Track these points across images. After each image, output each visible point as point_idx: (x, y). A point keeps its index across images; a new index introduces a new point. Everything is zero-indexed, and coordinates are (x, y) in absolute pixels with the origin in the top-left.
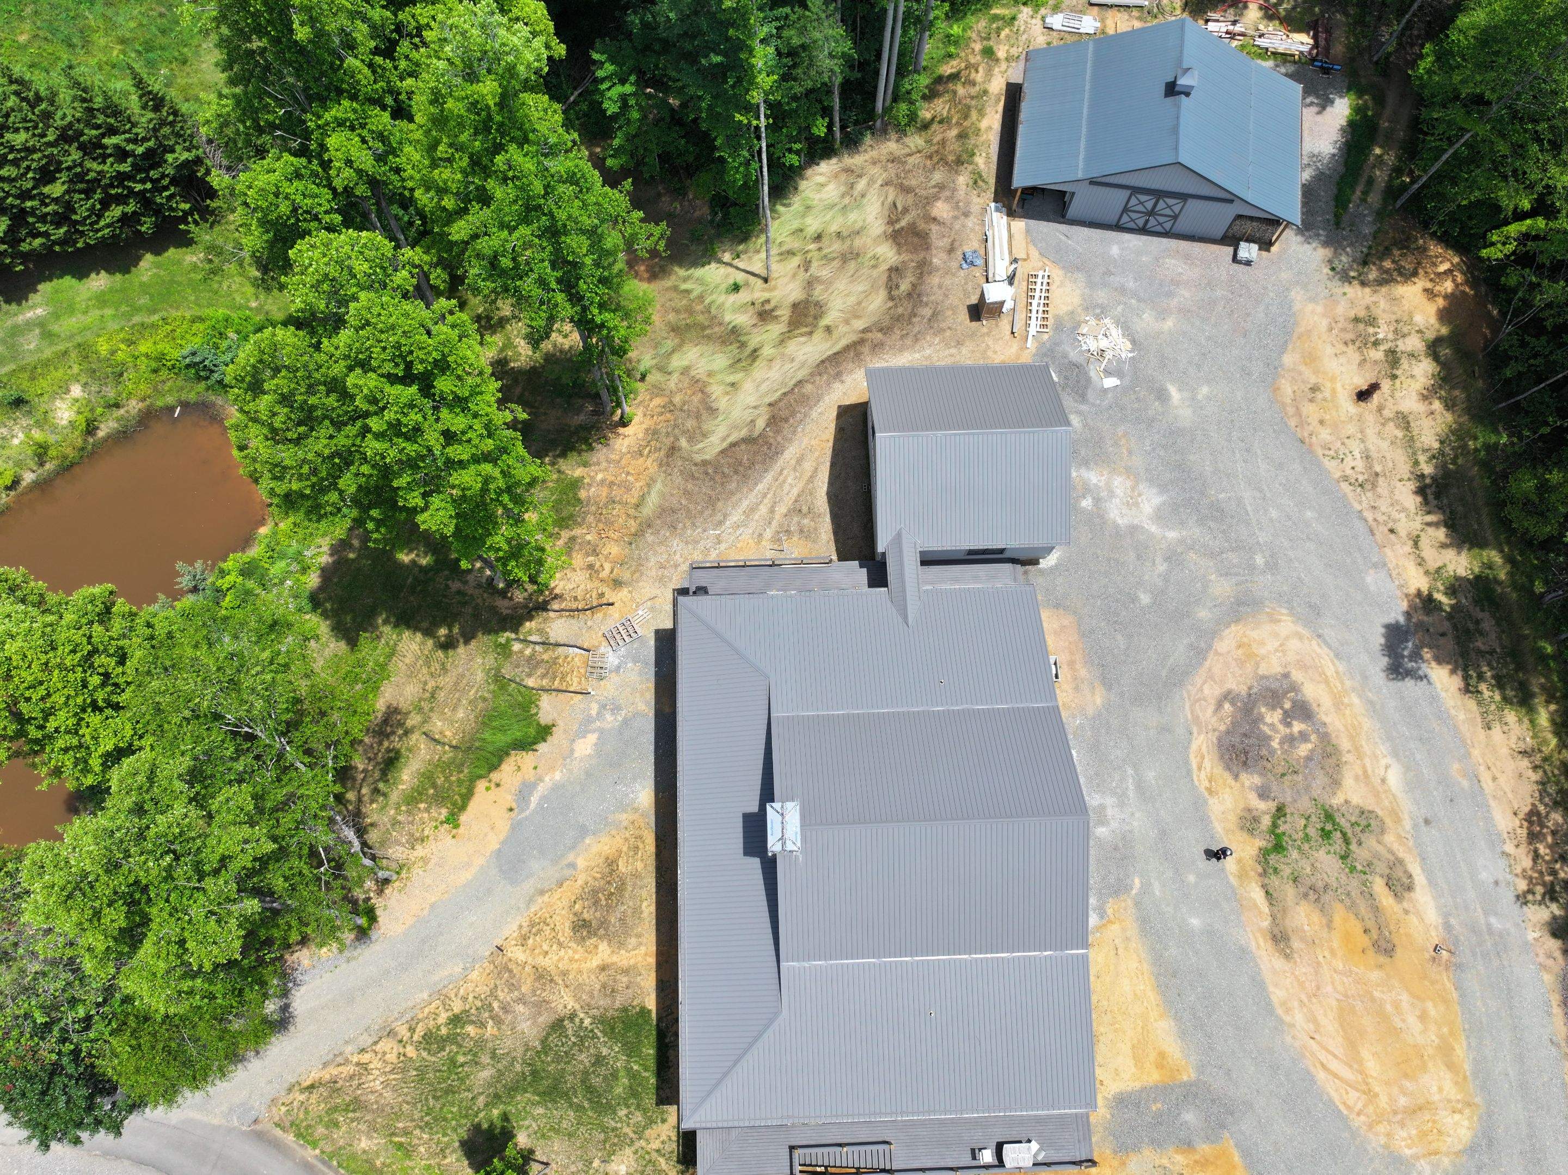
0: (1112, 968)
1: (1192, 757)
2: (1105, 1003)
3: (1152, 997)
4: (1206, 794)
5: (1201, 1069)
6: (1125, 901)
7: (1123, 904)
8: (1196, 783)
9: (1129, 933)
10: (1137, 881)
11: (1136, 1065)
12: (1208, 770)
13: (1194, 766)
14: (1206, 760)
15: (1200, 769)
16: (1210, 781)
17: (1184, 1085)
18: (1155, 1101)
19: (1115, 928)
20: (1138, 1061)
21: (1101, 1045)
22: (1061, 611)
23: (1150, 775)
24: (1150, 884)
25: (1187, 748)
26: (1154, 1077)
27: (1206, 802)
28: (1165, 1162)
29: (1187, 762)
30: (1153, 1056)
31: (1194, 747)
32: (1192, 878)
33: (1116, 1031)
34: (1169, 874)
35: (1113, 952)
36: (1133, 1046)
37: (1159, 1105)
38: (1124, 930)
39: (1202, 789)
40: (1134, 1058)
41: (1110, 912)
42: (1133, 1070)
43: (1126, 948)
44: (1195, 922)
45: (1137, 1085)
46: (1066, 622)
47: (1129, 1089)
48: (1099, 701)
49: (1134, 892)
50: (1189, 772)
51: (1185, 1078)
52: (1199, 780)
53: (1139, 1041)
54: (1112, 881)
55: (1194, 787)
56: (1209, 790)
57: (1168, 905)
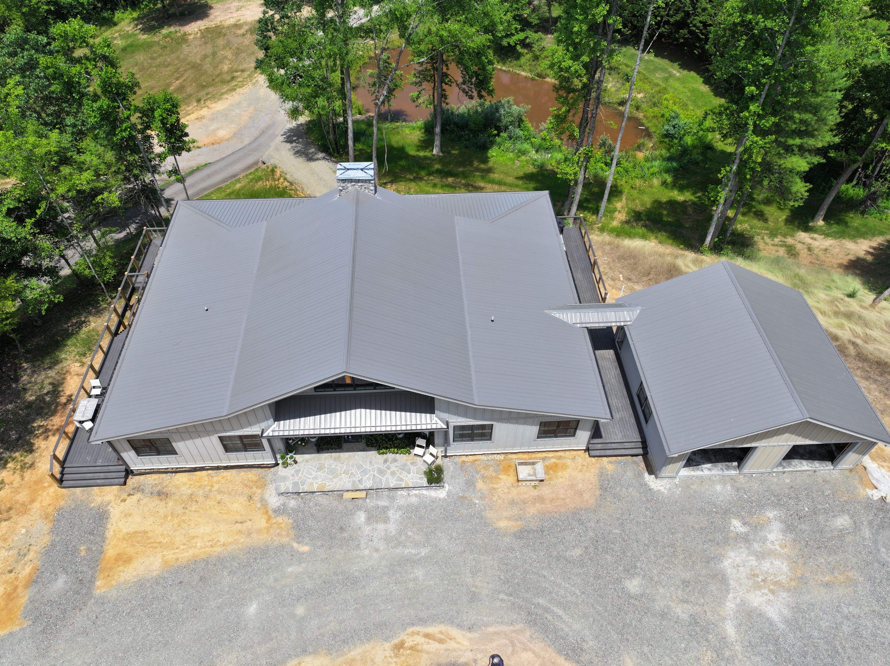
0: (225, 517)
1: (443, 627)
2: (193, 508)
3: (186, 555)
4: (396, 641)
5: (102, 601)
6: (288, 535)
7: (284, 533)
8: (410, 630)
9: (254, 536)
10: (305, 549)
11: (128, 533)
12: (426, 647)
13: (430, 630)
14: (436, 645)
15: (427, 636)
16: (411, 648)
17: (92, 582)
18: (89, 549)
19: (262, 523)
20: (131, 536)
21: (158, 502)
22: (598, 493)
23: (419, 573)
24: (300, 563)
25: (451, 621)
26: (111, 552)
27: (386, 640)
28: (31, 556)
29: (434, 619)
30: (130, 550)
31: (454, 632)
32: (300, 611)
33: (166, 517)
34: (309, 585)
35: (239, 518)
36: (145, 532)
37: (83, 553)
38: (259, 531)
39: (403, 636)
40: (136, 532)
41: (280, 519)
42: (125, 531)
43: (240, 532)
44: (252, 609)
45: (109, 534)
46: (586, 496)
47: (109, 526)
48: (503, 524)
49: (295, 545)
50: (423, 621)
51: (98, 583)
52: (413, 634)
53: (149, 538)
54: (310, 523)
55: (404, 626)
56: (400, 646)
57: (276, 580)
